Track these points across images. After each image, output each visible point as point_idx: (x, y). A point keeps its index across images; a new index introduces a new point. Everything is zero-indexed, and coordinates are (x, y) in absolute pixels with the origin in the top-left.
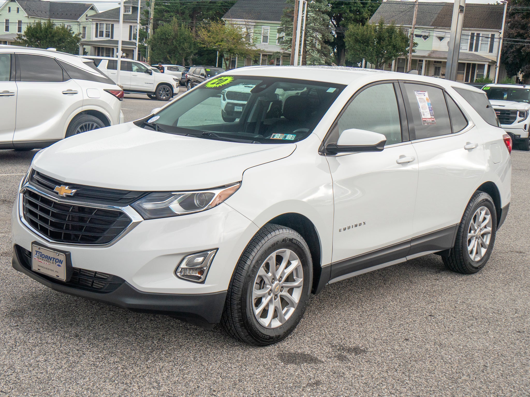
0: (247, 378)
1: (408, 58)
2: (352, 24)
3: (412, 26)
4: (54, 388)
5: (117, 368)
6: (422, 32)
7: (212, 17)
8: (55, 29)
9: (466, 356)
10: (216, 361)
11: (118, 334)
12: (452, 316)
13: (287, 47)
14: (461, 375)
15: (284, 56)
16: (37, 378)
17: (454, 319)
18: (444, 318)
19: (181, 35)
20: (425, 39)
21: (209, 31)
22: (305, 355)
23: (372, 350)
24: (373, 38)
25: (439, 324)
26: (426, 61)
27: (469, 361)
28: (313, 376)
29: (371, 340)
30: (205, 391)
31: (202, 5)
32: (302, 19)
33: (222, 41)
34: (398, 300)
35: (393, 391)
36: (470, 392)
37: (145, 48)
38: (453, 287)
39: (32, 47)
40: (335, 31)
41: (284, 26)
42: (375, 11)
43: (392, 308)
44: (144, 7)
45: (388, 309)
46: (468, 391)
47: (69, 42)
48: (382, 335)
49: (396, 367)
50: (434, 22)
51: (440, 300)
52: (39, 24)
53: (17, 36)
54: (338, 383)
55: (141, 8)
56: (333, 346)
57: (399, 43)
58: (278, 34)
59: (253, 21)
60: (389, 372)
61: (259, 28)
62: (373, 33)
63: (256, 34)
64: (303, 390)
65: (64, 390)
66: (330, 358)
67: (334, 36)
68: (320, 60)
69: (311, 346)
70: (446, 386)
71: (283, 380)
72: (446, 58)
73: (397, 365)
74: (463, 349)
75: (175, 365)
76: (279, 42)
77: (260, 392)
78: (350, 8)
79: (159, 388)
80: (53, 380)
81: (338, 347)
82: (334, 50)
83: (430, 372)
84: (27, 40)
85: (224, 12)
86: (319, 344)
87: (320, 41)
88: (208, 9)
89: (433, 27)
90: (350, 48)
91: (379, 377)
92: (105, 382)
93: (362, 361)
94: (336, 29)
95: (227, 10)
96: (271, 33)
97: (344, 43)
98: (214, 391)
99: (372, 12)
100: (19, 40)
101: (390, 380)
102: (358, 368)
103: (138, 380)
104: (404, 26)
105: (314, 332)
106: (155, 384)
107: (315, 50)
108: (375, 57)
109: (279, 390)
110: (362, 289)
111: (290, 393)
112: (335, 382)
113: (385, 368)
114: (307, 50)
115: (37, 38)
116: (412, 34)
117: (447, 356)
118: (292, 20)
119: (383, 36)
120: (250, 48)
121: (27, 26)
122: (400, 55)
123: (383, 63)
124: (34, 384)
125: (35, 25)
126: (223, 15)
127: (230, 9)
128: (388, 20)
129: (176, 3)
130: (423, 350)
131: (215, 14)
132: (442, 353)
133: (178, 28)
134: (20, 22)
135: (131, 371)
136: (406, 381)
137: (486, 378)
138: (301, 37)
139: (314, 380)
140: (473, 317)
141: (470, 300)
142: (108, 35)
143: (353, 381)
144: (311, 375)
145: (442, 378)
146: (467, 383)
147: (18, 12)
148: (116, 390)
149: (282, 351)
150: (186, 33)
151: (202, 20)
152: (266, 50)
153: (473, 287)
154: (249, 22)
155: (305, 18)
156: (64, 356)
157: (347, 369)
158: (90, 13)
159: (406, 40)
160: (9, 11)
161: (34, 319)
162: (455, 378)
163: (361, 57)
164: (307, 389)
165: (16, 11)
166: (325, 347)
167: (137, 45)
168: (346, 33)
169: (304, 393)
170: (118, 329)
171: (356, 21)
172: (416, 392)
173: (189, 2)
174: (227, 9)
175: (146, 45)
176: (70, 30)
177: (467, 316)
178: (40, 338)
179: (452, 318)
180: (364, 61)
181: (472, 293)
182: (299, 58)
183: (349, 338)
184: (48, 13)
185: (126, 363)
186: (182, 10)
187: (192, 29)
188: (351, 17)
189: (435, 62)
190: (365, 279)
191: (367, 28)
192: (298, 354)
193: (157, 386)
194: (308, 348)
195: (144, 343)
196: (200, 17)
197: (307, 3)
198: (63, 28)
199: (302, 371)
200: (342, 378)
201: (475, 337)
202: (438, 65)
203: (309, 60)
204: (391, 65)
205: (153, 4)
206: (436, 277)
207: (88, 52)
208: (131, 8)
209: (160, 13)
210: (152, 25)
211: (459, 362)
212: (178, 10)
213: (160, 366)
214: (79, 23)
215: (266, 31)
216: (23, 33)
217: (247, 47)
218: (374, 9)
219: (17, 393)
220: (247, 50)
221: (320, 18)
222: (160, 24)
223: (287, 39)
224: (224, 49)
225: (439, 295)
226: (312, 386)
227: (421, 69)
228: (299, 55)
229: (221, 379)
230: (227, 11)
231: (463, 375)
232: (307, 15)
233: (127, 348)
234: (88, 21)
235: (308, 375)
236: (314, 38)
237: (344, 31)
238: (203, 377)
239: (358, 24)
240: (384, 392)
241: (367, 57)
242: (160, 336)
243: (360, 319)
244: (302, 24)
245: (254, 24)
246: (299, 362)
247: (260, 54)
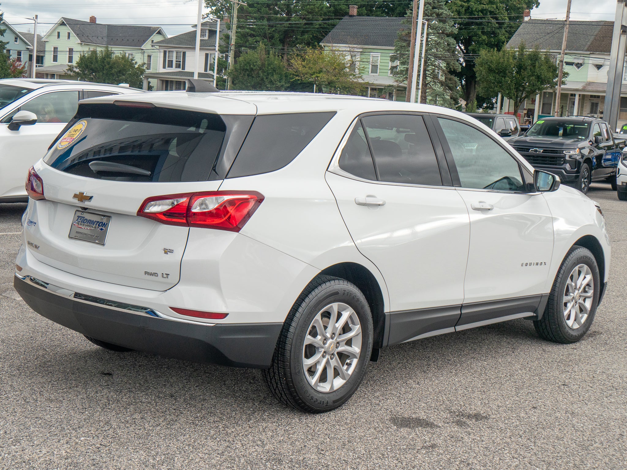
0: (357, 439)
1: (556, 92)
2: (484, 49)
3: (562, 52)
4: (155, 443)
5: (217, 427)
6: (575, 58)
7: (307, 42)
8: (114, 58)
9: (600, 425)
10: (323, 423)
11: (215, 396)
12: (589, 386)
13: (401, 79)
14: (593, 443)
15: (398, 90)
16: (136, 433)
17: (591, 389)
18: (579, 388)
19: (269, 65)
20: (579, 67)
21: (304, 60)
22: (420, 420)
23: (494, 417)
24: (512, 66)
25: (573, 393)
26: (580, 95)
27: (603, 430)
28: (429, 440)
29: (495, 407)
30: (313, 450)
31: (295, 27)
32: (421, 44)
33: (320, 72)
34: (528, 369)
35: (516, 456)
36: (602, 459)
37: (224, 81)
38: (592, 357)
39: (85, 81)
40: (464, 58)
41: (398, 52)
42: (515, 32)
43: (520, 377)
44: (223, 30)
45: (516, 377)
46: (600, 457)
47: (130, 74)
48: (507, 403)
49: (521, 433)
50: (589, 46)
51: (576, 370)
52: (94, 52)
53: (68, 68)
54: (456, 447)
55: (220, 31)
56: (452, 412)
57: (545, 73)
58: (390, 63)
59: (359, 46)
60: (512, 438)
61: (367, 55)
62: (511, 61)
63: (364, 63)
64: (417, 452)
65: (165, 445)
66: (448, 423)
67: (461, 64)
68: (444, 95)
69: (427, 411)
70: (575, 453)
71: (396, 442)
72: (604, 92)
73: (522, 432)
74: (597, 418)
75: (279, 425)
76: (391, 73)
77: (371, 453)
78: (483, 28)
79: (263, 445)
80: (152, 436)
81: (457, 413)
82: (461, 82)
83: (558, 439)
84: (80, 72)
85: (323, 36)
86: (436, 410)
87: (443, 71)
88: (303, 33)
89: (589, 53)
90: (482, 80)
91: (501, 443)
92: (206, 439)
93: (483, 427)
94: (465, 56)
95: (326, 33)
96: (382, 61)
97: (474, 73)
98: (322, 450)
99: (511, 34)
100: (69, 73)
101: (513, 445)
102: (479, 433)
103: (240, 438)
104: (551, 51)
105: (431, 399)
106: (259, 443)
107: (437, 82)
108: (513, 91)
109: (391, 451)
110: (486, 357)
111: (403, 454)
112: (452, 446)
113: (508, 434)
114: (427, 82)
115: (92, 69)
116: (562, 61)
117: (579, 424)
118: (409, 45)
119: (524, 65)
120: (355, 81)
121: (79, 55)
122: (546, 88)
123: (525, 98)
124: (133, 438)
125: (89, 54)
126: (322, 39)
127: (330, 31)
128: (530, 44)
129: (263, 25)
130: (552, 418)
131: (311, 38)
132: (574, 422)
133: (266, 56)
134: (71, 51)
135: (233, 430)
136: (531, 447)
137: (620, 446)
138: (419, 66)
139: (430, 443)
140: (613, 387)
141: (611, 370)
142: (178, 65)
143: (472, 445)
144: (427, 439)
145: (572, 445)
146: (599, 450)
147: (69, 37)
148: (218, 447)
149: (395, 415)
150: (276, 62)
151: (295, 46)
152: (376, 82)
153: (616, 357)
154: (355, 48)
155: (424, 42)
156: (161, 415)
157: (466, 434)
158: (157, 38)
159: (553, 69)
160: (59, 36)
161: (125, 380)
162: (586, 445)
163: (497, 91)
164: (422, 451)
165: (67, 37)
166: (442, 413)
167: (215, 77)
168: (477, 61)
169: (418, 454)
170: (216, 390)
171: (491, 45)
172: (541, 457)
173: (280, 24)
174: (326, 31)
175: (225, 77)
176: (132, 60)
177: (606, 386)
178: (134, 397)
179: (588, 388)
180: (500, 96)
181: (615, 363)
182: (417, 92)
183: (470, 404)
184: (105, 39)
185: (227, 423)
186: (270, 33)
187: (282, 57)
188: (484, 40)
189: (591, 96)
190: (490, 347)
191: (504, 55)
192: (412, 419)
193: (261, 445)
194: (423, 413)
195: (244, 405)
196: (293, 43)
197: (427, 24)
198: (124, 57)
199: (417, 435)
200: (461, 442)
201: (612, 407)
202: (595, 100)
203: (430, 95)
204: (535, 100)
205: (234, 27)
206: (574, 346)
207: (153, 87)
208: (207, 31)
209: (243, 37)
210: (233, 53)
211: (592, 430)
212: (265, 34)
213: (263, 426)
214: (143, 51)
215: (375, 59)
216: (74, 63)
217: (351, 79)
218: (513, 30)
219: (117, 447)
220: (352, 83)
221: (444, 43)
222: (244, 51)
223: (402, 69)
224: (323, 81)
225: (576, 365)
226: (427, 449)
227: (573, 106)
228: (417, 89)
229: (328, 440)
230: (326, 35)
231: (596, 442)
232: (427, 38)
233: (227, 409)
234: (154, 48)
235: (423, 438)
236: (436, 67)
237: (474, 58)
238: (309, 437)
239: (492, 49)
240: (505, 456)
241: (504, 90)
242: (262, 398)
243: (482, 387)
244: (421, 50)
245: (361, 50)
246: (413, 427)
247: (367, 88)
